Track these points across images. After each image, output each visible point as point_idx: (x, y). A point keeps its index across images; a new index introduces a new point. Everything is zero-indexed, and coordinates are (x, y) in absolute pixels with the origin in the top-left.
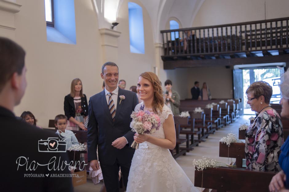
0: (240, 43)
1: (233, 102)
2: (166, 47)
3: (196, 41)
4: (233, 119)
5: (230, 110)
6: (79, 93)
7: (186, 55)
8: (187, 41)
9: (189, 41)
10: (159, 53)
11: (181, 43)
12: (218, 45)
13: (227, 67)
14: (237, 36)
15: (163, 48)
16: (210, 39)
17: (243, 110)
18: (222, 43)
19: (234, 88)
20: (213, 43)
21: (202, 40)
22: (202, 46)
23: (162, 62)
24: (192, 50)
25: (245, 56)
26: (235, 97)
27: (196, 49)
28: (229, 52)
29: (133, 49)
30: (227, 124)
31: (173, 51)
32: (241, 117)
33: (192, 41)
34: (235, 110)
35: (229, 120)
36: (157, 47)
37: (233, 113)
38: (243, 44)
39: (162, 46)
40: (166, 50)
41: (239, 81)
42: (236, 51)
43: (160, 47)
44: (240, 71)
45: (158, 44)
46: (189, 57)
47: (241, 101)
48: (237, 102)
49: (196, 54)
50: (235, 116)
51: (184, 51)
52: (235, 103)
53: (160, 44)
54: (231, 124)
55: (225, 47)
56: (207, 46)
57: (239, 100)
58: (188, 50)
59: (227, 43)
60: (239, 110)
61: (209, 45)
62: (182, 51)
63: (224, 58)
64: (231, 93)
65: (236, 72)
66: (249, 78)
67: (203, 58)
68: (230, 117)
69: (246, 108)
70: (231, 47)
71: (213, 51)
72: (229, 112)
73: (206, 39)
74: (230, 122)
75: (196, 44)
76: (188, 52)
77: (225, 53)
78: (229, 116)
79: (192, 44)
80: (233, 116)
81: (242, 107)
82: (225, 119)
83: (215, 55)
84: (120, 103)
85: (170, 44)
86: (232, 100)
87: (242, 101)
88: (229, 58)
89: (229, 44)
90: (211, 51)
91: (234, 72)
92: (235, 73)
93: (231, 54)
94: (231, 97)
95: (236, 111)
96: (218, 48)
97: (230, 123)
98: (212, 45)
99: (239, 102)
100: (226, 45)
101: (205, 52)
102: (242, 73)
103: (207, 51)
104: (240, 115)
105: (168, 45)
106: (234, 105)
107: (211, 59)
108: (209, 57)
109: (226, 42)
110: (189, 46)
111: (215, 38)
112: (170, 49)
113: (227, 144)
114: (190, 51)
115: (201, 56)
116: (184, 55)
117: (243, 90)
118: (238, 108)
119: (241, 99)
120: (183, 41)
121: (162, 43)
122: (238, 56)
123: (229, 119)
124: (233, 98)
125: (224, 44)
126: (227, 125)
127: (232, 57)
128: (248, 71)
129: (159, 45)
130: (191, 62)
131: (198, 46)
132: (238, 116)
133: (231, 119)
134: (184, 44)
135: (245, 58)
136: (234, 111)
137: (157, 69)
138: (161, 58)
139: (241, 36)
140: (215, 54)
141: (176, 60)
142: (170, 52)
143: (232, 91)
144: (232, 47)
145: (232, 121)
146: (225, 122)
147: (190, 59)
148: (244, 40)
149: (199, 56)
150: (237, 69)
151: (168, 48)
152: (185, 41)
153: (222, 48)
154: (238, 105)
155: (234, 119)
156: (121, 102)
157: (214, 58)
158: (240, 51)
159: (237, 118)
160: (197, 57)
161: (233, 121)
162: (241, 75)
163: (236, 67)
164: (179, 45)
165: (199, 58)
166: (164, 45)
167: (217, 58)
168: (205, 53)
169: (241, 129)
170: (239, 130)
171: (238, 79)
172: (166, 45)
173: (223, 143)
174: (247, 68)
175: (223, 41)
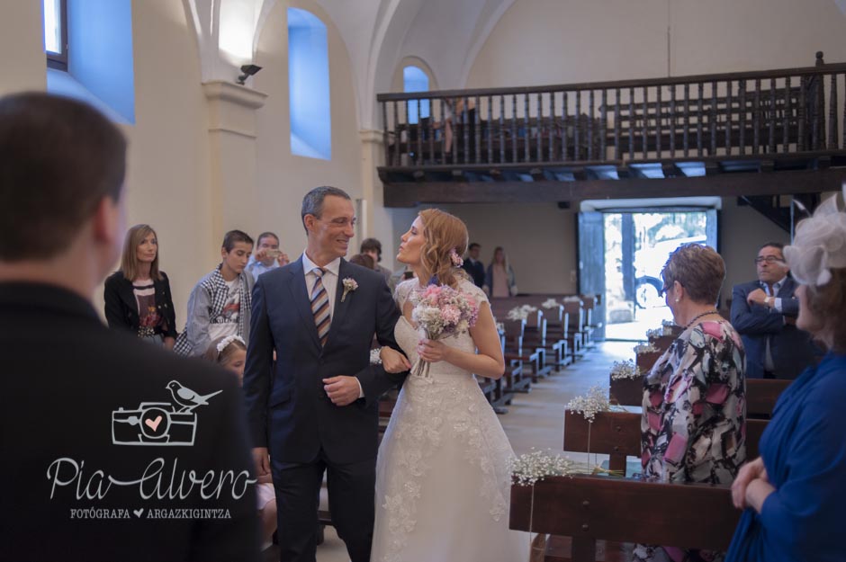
0: (603, 139)
1: (578, 303)
2: (391, 141)
3: (477, 129)
4: (576, 353)
5: (569, 326)
6: (147, 268)
7: (449, 166)
8: (452, 126)
9: (459, 129)
10: (371, 160)
11: (435, 130)
12: (539, 142)
13: (563, 205)
14: (593, 119)
15: (385, 142)
16: (519, 124)
17: (603, 328)
18: (551, 135)
19: (581, 265)
20: (527, 135)
21: (496, 125)
22: (496, 144)
23: (380, 184)
24: (467, 153)
25: (614, 175)
26: (582, 291)
27: (478, 151)
28: (570, 163)
29: (298, 146)
30: (562, 365)
31: (412, 154)
32: (598, 345)
33: (466, 129)
34: (583, 327)
35: (568, 355)
36: (365, 142)
37: (578, 336)
38: (610, 142)
39: (380, 138)
40: (392, 151)
41: (595, 246)
42: (589, 161)
43: (374, 141)
44: (597, 216)
45: (367, 132)
46: (455, 173)
47: (599, 303)
48: (588, 304)
49: (478, 165)
50: (583, 343)
51: (443, 155)
52: (583, 307)
53: (376, 132)
54: (571, 367)
55: (561, 148)
56: (508, 143)
57: (596, 300)
58: (455, 153)
59: (567, 136)
60: (594, 326)
61: (515, 142)
62: (438, 155)
63: (556, 179)
64: (573, 280)
65: (586, 221)
66: (619, 239)
67: (497, 178)
68: (568, 347)
69: (609, 323)
70: (577, 148)
71: (528, 157)
72: (568, 333)
73: (508, 123)
74: (569, 359)
75: (478, 137)
76: (455, 160)
77: (561, 166)
78: (566, 343)
79: (466, 137)
80: (578, 342)
81: (601, 318)
82: (557, 350)
83: (533, 171)
84: (344, 298)
85: (404, 136)
86: (575, 299)
87: (602, 301)
88: (570, 178)
89: (571, 140)
90: (521, 156)
91: (581, 221)
92: (584, 222)
93: (575, 169)
94: (574, 291)
95: (587, 328)
96: (539, 151)
97: (568, 364)
98: (523, 141)
99: (595, 304)
100: (564, 141)
101: (502, 159)
102: (602, 222)
103: (509, 158)
104: (596, 341)
105: (399, 136)
106: (581, 312)
107: (519, 179)
108: (515, 174)
109: (562, 135)
110: (460, 142)
111: (532, 122)
112: (403, 148)
113: (587, 415)
114: (461, 155)
115: (493, 171)
116: (444, 166)
117: (604, 271)
118: (590, 323)
119: (599, 297)
120: (443, 127)
121: (382, 131)
122: (595, 175)
123: (566, 352)
124: (578, 292)
125: (558, 139)
126: (561, 367)
127: (580, 176)
128: (619, 216)
129: (372, 136)
130: (464, 186)
131: (483, 143)
132: (591, 344)
133: (573, 351)
134: (444, 135)
135: (612, 180)
136: (581, 329)
137: (365, 204)
138: (377, 173)
139: (605, 119)
140: (530, 168)
141: (422, 179)
142: (404, 156)
143: (574, 273)
144: (581, 147)
145: (573, 357)
146: (557, 360)
147: (461, 179)
148: (612, 131)
149: (486, 173)
150: (589, 212)
151: (397, 147)
152: (448, 126)
153: (551, 149)
154: (590, 312)
155: (581, 352)
156: (346, 296)
157: (527, 178)
158: (602, 161)
159: (589, 349)
160: (480, 174)
161: (576, 358)
162: (600, 227)
163: (586, 205)
164: (431, 138)
165: (484, 177)
166: (386, 135)
167: (537, 177)
168: (503, 164)
169: (616, 377)
170: (611, 379)
171: (592, 240)
172: (393, 136)
173: (575, 412)
174: (616, 210)
175: (555, 133)
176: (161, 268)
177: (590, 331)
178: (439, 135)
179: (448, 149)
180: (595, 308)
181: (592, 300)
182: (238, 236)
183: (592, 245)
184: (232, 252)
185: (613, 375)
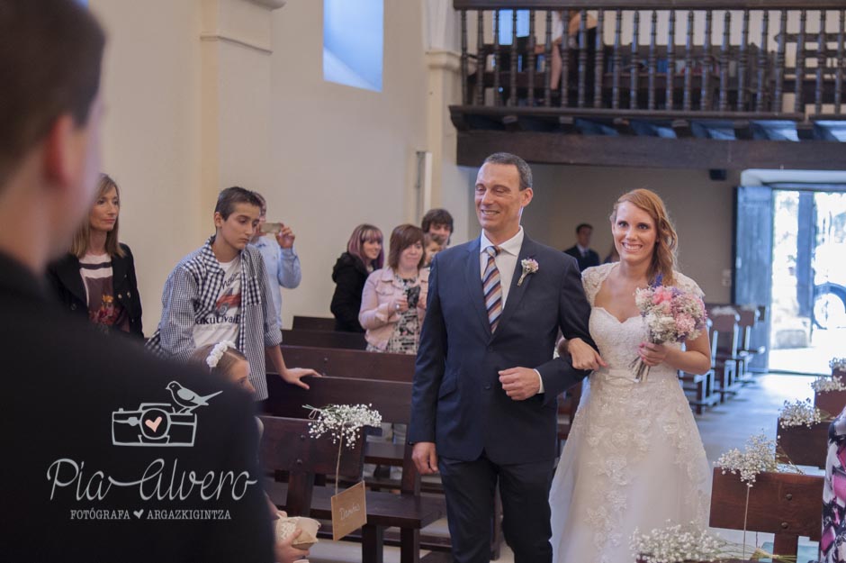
0: (778, 81)
1: (733, 317)
2: (472, 69)
3: (599, 57)
4: (726, 388)
5: (719, 350)
6: (103, 238)
7: (555, 109)
8: (561, 52)
9: (572, 56)
10: (441, 94)
11: (536, 56)
12: (687, 82)
13: (717, 175)
14: (765, 51)
15: (463, 70)
16: (659, 55)
17: (766, 354)
18: (705, 72)
19: (739, 263)
20: (669, 70)
21: (625, 53)
22: (624, 80)
23: (453, 131)
24: (581, 91)
25: (791, 134)
26: (738, 301)
27: (598, 89)
28: (730, 113)
29: (333, 68)
30: (706, 405)
31: (501, 90)
32: (758, 379)
33: (582, 56)
34: (738, 352)
35: (715, 392)
36: (433, 67)
37: (731, 365)
38: (788, 86)
39: (456, 63)
40: (472, 82)
41: (759, 237)
42: (758, 113)
43: (446, 68)
44: (765, 193)
45: (439, 53)
46: (563, 120)
47: (762, 318)
48: (747, 319)
49: (598, 109)
50: (737, 375)
51: (547, 93)
52: (739, 323)
53: (449, 54)
54: (718, 409)
55: (717, 92)
56: (642, 81)
57: (758, 314)
58: (564, 91)
59: (727, 74)
60: (753, 351)
61: (652, 79)
62: (539, 93)
63: (709, 136)
64: (726, 283)
65: (749, 198)
66: (794, 228)
67: (624, 130)
68: (716, 380)
69: (775, 348)
70: (741, 93)
71: (669, 103)
72: (717, 359)
73: (643, 52)
74: (717, 397)
75: (598, 69)
76: (564, 101)
77: (717, 117)
78: (712, 373)
79: (582, 68)
80: (730, 373)
81: (765, 341)
82: (700, 384)
83: (676, 123)
85: (491, 62)
86: (728, 311)
87: (766, 316)
88: (727, 136)
89: (732, 81)
90: (660, 101)
91: (741, 198)
92: (746, 200)
93: (738, 123)
94: (727, 299)
95: (743, 354)
96: (687, 94)
97: (715, 404)
98: (664, 78)
99: (756, 319)
100: (723, 82)
101: (633, 104)
102: (771, 202)
103: (642, 103)
104: (756, 373)
105: (484, 62)
106: (736, 329)
107: (656, 134)
108: (648, 127)
109: (721, 73)
110: (573, 75)
111: (678, 52)
112: (488, 80)
114: (573, 95)
115: (618, 120)
116: (548, 109)
117: (771, 274)
118: (747, 346)
119: (762, 309)
120: (548, 53)
121: (459, 54)
122: (764, 133)
123: (712, 387)
124: (733, 302)
125: (714, 79)
126: (704, 408)
127: (743, 134)
128: (794, 196)
129: (443, 60)
130: (574, 140)
131: (605, 79)
132: (748, 376)
133: (722, 386)
134: (549, 63)
135: (788, 142)
136: (734, 354)
137: (429, 158)
138: (448, 114)
139: (782, 53)
140: (673, 118)
141: (514, 127)
142: (490, 92)
143: (727, 273)
144: (746, 92)
145: (723, 394)
146: (699, 397)
147: (569, 129)
148: (792, 71)
149: (609, 122)
150: (753, 187)
151: (480, 78)
152: (556, 51)
153: (704, 93)
154: (749, 330)
155: (734, 387)
157: (668, 133)
158: (776, 114)
159: (745, 383)
160: (599, 124)
161: (726, 396)
162: (767, 210)
163: (750, 176)
164: (531, 68)
165: (605, 129)
166: (464, 58)
167: (682, 132)
168: (633, 110)
169: (786, 423)
170: (779, 426)
171: (755, 227)
172: (476, 61)
173: (728, 471)
174: (791, 186)
175: (711, 68)
176: (122, 238)
177: (749, 358)
178: (542, 63)
179: (554, 85)
180: (756, 325)
181: (753, 314)
182: (239, 195)
183: (755, 234)
184: (232, 218)
185: (782, 420)
